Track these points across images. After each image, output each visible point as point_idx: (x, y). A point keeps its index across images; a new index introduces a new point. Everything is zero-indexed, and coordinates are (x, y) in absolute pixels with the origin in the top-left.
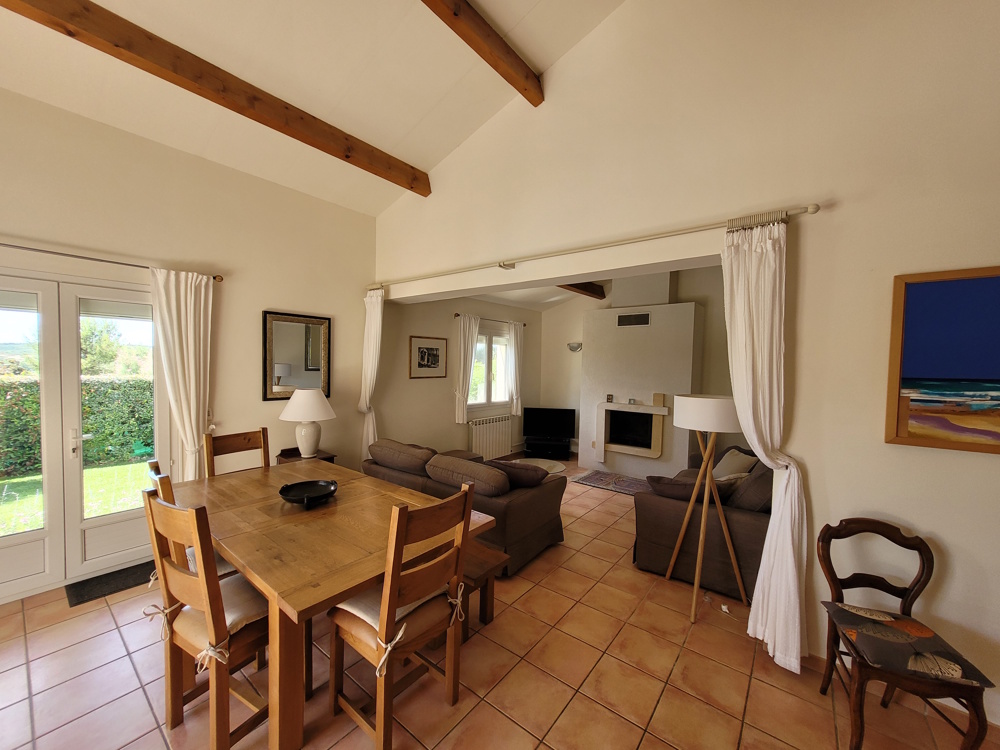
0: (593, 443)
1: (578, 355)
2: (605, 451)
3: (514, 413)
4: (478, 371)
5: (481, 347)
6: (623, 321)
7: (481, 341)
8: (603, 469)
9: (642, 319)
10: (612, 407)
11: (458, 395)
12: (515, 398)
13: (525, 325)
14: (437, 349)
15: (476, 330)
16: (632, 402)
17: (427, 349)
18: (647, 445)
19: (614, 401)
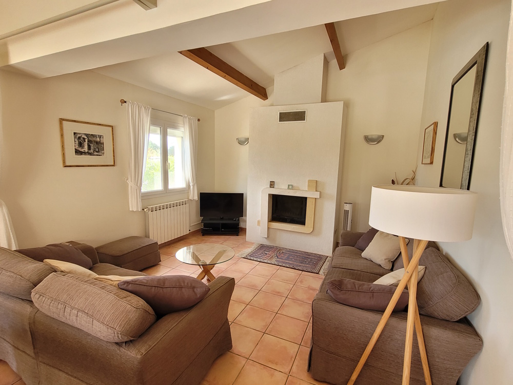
0: (259, 222)
1: (245, 149)
2: (268, 228)
3: (191, 198)
4: (152, 160)
5: (153, 138)
6: (284, 117)
7: (155, 132)
8: (266, 242)
9: (299, 116)
10: (275, 192)
11: (131, 184)
12: (191, 184)
13: (199, 120)
14: (100, 137)
15: (147, 120)
16: (291, 187)
17: (87, 135)
18: (303, 223)
19: (276, 186)
